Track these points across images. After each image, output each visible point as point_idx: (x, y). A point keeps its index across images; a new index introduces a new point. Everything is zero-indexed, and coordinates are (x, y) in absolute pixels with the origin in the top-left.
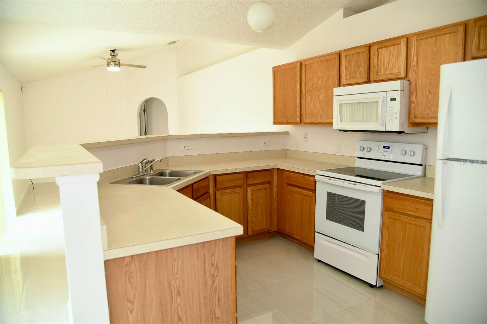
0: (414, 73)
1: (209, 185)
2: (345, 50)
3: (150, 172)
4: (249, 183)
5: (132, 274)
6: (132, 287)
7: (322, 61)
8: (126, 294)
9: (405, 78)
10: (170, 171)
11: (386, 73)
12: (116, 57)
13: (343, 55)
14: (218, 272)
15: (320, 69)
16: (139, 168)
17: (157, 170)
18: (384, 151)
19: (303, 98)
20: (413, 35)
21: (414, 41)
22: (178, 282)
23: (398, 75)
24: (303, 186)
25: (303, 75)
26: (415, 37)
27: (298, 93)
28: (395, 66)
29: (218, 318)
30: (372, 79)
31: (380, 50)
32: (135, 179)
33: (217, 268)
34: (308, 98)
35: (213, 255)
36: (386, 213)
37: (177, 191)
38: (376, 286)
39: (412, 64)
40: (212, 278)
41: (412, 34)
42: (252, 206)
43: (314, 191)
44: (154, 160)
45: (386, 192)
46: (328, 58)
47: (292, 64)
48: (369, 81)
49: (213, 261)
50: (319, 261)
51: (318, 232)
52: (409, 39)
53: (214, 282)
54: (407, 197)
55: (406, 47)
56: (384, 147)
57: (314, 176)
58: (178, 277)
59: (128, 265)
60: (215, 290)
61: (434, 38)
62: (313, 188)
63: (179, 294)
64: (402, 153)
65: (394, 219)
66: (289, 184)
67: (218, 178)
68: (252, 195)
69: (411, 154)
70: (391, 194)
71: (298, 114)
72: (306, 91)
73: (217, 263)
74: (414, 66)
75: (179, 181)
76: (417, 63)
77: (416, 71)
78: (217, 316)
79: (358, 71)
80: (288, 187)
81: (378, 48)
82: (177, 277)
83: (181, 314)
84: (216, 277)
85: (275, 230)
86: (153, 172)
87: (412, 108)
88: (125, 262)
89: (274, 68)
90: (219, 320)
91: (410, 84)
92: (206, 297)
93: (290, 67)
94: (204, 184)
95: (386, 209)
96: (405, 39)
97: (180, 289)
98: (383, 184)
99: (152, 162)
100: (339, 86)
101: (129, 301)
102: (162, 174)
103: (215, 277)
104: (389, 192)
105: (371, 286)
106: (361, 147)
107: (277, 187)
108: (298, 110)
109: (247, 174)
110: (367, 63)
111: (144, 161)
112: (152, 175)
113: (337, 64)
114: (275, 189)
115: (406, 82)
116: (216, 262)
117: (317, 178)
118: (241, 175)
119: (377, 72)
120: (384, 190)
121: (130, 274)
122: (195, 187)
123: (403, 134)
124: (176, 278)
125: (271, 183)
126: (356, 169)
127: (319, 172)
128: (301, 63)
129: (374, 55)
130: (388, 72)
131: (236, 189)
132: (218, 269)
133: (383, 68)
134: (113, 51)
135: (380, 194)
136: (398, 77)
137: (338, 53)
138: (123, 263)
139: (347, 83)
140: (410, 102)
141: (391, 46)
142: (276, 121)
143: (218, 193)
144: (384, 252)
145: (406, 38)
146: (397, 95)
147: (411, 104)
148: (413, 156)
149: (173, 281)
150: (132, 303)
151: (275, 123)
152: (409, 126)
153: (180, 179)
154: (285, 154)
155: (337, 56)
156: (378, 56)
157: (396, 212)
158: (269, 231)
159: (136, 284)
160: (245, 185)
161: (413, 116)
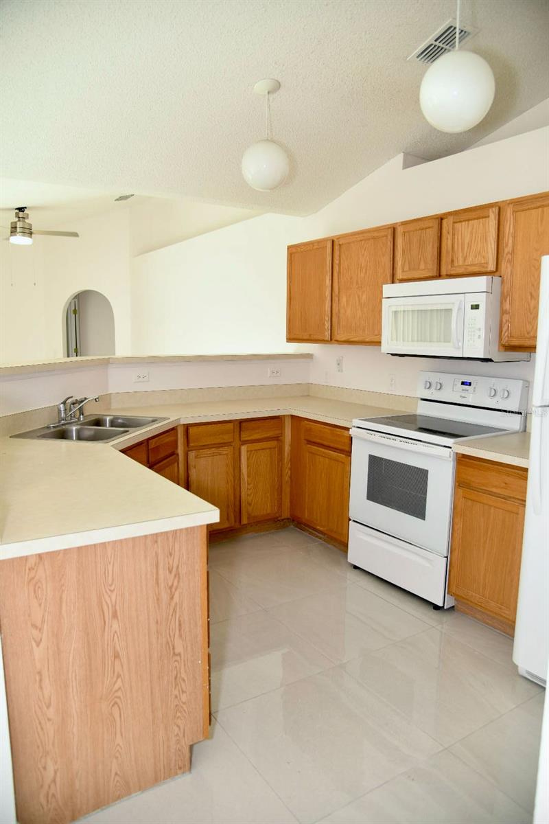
0: (509, 265)
1: (176, 442)
2: (404, 223)
3: (79, 419)
4: (242, 439)
5: (39, 584)
6: (40, 605)
7: (365, 240)
8: (29, 616)
9: (494, 272)
10: (112, 417)
11: (467, 264)
12: (26, 221)
13: (400, 230)
14: (178, 582)
15: (363, 253)
16: (59, 411)
17: (91, 415)
18: (463, 390)
19: (335, 299)
20: (509, 204)
21: (508, 213)
22: (113, 598)
23: (483, 267)
24: (332, 445)
25: (336, 262)
26: (511, 206)
27: (328, 293)
28: (480, 252)
29: (179, 654)
30: (444, 272)
31: (458, 225)
32: (52, 430)
33: (177, 576)
34: (344, 299)
35: (171, 554)
36: (460, 491)
37: (121, 451)
38: (443, 607)
39: (506, 251)
40: (169, 592)
41: (507, 201)
42: (248, 476)
43: (349, 453)
44: (86, 399)
45: (460, 456)
46: (376, 234)
47: (319, 242)
48: (439, 276)
49: (171, 563)
50: (356, 567)
51: (354, 521)
52: (502, 209)
53: (172, 598)
54: (492, 464)
55: (497, 222)
56: (463, 383)
57: (348, 429)
58: (114, 590)
59: (33, 569)
60: (175, 610)
61: (540, 209)
62: (347, 449)
63: (115, 615)
64: (490, 394)
65: (471, 500)
66: (309, 442)
67: (191, 430)
68: (248, 459)
69: (503, 395)
70: (467, 460)
71: (327, 325)
72: (339, 289)
73: (178, 567)
74: (509, 253)
75: (126, 434)
76: (513, 250)
77: (511, 262)
78: (177, 651)
79: (422, 258)
80: (309, 446)
81: (454, 223)
82: (112, 589)
83: (118, 648)
84: (176, 590)
85: (286, 517)
86: (84, 419)
87: (504, 321)
88: (29, 565)
89: (289, 248)
90: (181, 657)
91: (502, 282)
92: (159, 622)
93: (315, 247)
94: (167, 439)
95: (461, 484)
96: (496, 210)
97: (118, 608)
98: (455, 443)
99: (82, 402)
100: (393, 282)
101: (34, 626)
102: (98, 422)
103: (173, 590)
104: (464, 456)
105: (436, 607)
106: (426, 381)
107: (292, 445)
108: (327, 318)
109: (241, 424)
110: (436, 245)
111: (69, 401)
112: (81, 424)
113: (390, 245)
114: (287, 448)
115: (497, 279)
116: (175, 566)
117: (353, 432)
118: (230, 426)
119: (452, 261)
120: (457, 453)
121: (37, 583)
122: (152, 444)
123: (490, 363)
124: (110, 590)
125: (280, 438)
126: (418, 418)
127: (357, 422)
128: (333, 241)
129: (448, 233)
130: (469, 261)
131: (221, 449)
132: (179, 578)
133: (460, 254)
134: (21, 209)
135: (451, 459)
136: (483, 270)
137: (391, 228)
138: (25, 566)
139: (405, 277)
140: (503, 312)
141: (475, 219)
142: (293, 336)
143: (192, 455)
144: (456, 553)
145: (497, 208)
146: (481, 300)
147: (503, 314)
148: (507, 398)
149: (107, 597)
150: (40, 630)
151: (290, 339)
152: (499, 351)
153: (128, 431)
154: (306, 392)
155: (390, 232)
156: (454, 235)
157: (474, 489)
158: (277, 517)
159: (46, 599)
160: (237, 442)
161: (505, 334)
